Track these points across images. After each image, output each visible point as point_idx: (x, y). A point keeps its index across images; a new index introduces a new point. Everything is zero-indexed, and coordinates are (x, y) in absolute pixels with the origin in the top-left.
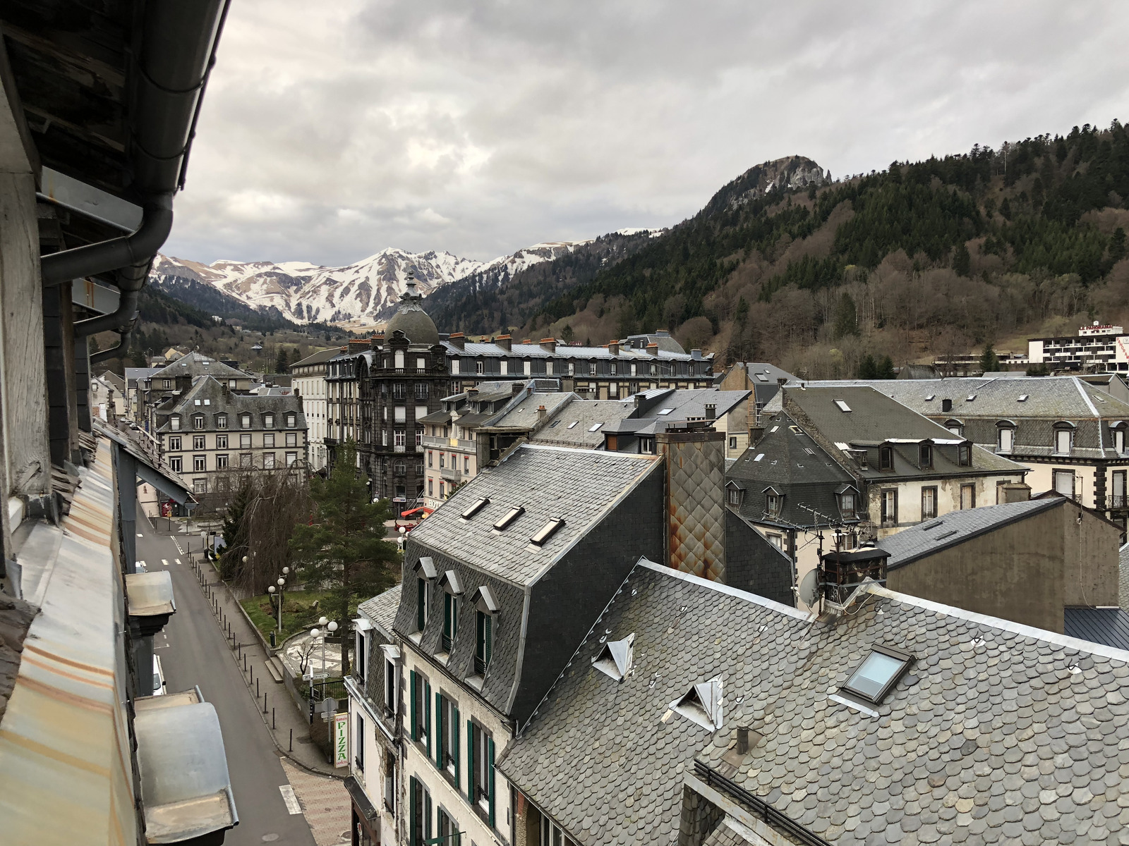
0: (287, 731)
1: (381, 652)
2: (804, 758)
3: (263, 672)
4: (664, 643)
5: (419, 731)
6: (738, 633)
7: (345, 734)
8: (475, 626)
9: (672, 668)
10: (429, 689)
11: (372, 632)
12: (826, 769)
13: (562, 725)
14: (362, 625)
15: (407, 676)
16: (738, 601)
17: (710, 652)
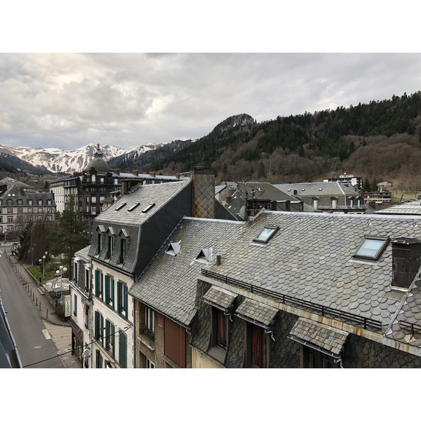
0: (46, 310)
1: (83, 267)
2: (240, 262)
3: (37, 292)
4: (192, 241)
5: (98, 293)
6: (218, 233)
7: (69, 303)
8: (120, 246)
9: (195, 248)
10: (102, 275)
11: (80, 261)
12: (248, 264)
13: (154, 274)
14: (76, 259)
15: (94, 273)
16: (218, 223)
17: (208, 240)
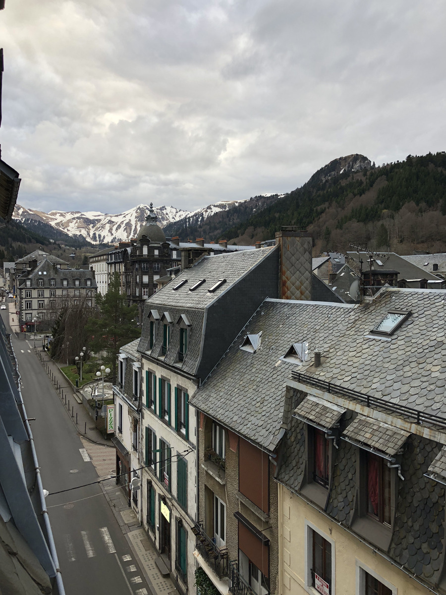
0: (84, 424)
1: (131, 366)
2: (350, 363)
3: (73, 400)
4: (277, 332)
5: (150, 402)
6: (316, 321)
7: (113, 416)
8: (178, 338)
9: (282, 342)
10: (155, 377)
11: (127, 359)
12: (363, 366)
13: (224, 378)
14: (122, 356)
15: (144, 375)
16: (317, 306)
17: (301, 332)
